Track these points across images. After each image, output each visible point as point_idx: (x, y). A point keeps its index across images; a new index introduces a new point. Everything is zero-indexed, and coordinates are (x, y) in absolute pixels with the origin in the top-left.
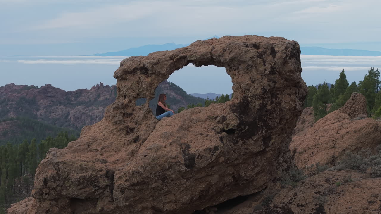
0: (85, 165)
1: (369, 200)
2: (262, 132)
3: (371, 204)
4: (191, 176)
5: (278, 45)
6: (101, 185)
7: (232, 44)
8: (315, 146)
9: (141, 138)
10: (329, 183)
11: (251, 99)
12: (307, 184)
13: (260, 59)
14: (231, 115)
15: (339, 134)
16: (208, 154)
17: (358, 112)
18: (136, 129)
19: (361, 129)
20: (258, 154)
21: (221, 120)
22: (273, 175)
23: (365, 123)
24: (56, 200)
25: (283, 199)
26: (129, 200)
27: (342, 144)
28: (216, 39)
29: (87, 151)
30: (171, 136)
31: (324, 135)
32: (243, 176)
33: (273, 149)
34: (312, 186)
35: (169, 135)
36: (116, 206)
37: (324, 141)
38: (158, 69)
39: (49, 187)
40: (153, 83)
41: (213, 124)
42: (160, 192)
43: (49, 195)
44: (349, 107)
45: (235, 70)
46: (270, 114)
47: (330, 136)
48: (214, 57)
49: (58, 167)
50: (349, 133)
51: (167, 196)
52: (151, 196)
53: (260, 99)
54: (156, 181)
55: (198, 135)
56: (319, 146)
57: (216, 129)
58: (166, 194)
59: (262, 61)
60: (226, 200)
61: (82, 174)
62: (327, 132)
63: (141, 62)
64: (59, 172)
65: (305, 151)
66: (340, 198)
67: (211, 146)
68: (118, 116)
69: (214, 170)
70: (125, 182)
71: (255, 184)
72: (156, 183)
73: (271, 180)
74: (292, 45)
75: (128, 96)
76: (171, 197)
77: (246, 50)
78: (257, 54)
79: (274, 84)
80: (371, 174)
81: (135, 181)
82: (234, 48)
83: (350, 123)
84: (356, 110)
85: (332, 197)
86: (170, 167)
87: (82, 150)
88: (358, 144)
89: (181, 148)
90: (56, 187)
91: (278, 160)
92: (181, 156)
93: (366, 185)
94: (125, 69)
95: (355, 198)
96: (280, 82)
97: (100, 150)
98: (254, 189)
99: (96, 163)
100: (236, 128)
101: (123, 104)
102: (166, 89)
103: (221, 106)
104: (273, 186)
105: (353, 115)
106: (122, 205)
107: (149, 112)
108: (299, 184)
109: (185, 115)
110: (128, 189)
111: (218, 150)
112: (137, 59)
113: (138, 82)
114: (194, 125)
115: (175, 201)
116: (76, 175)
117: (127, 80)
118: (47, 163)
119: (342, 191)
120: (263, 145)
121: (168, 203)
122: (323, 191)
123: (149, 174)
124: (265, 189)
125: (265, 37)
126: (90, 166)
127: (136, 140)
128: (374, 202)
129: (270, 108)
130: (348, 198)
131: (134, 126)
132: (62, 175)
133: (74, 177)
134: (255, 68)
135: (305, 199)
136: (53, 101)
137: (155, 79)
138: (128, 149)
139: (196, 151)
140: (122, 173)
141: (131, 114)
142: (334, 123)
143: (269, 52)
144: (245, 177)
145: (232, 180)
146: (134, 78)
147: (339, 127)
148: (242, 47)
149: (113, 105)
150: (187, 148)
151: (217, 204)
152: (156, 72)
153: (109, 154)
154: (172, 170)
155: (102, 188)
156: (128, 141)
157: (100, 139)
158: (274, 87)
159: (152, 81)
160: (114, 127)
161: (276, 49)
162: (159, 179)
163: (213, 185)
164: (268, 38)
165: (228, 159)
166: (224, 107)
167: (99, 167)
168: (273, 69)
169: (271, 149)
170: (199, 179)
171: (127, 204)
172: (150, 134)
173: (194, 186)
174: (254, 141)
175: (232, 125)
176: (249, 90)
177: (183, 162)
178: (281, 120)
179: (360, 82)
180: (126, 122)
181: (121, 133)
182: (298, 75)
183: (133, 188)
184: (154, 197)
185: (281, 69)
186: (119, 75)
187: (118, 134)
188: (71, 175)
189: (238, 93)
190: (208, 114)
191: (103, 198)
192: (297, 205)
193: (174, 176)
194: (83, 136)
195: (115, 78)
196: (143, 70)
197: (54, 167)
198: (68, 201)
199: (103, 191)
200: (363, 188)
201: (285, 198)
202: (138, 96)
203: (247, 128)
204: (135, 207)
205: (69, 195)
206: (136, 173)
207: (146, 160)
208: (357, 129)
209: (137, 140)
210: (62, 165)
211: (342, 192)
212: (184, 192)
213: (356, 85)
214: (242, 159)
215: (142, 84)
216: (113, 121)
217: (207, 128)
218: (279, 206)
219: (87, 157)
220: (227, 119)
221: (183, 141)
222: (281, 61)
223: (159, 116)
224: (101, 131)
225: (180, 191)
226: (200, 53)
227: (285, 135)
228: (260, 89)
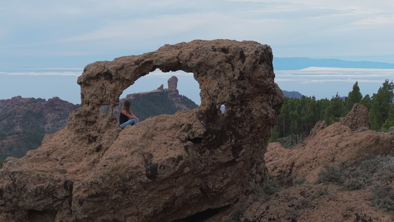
0: (43, 176)
1: (344, 214)
2: (231, 141)
3: (346, 218)
4: (154, 187)
5: (247, 49)
6: (59, 197)
7: (199, 49)
8: (314, 159)
9: (103, 147)
10: (304, 196)
11: (219, 106)
12: (281, 197)
13: (228, 64)
14: (197, 123)
15: (338, 147)
16: (172, 164)
17: (360, 124)
18: (99, 137)
19: (361, 142)
20: (228, 165)
21: (187, 128)
22: (245, 187)
23: (366, 135)
24: (13, 212)
25: (254, 213)
26: (89, 212)
27: (342, 158)
28: (185, 43)
29: (46, 160)
30: (133, 145)
31: (323, 148)
32: (212, 188)
33: (243, 159)
34: (286, 199)
35: (132, 144)
36: (75, 218)
37: (323, 155)
38: (122, 74)
39: (5, 199)
40: (117, 90)
41: (178, 132)
42: (121, 204)
43: (5, 207)
44: (351, 119)
45: (203, 76)
46: (240, 121)
47: (329, 150)
48: (181, 62)
49: (14, 177)
50: (349, 145)
51: (129, 209)
52: (112, 208)
53: (229, 107)
54: (116, 193)
55: (162, 143)
56: (318, 160)
57: (181, 138)
58: (127, 206)
59: (231, 66)
60: (194, 213)
61: (40, 185)
62: (326, 144)
63: (105, 68)
64: (15, 183)
65: (304, 165)
66: (314, 212)
67: (175, 155)
68: (80, 124)
69: (180, 181)
70: (83, 193)
71: (225, 196)
72: (116, 195)
73: (243, 192)
74: (263, 49)
75: (91, 103)
76: (133, 210)
77: (214, 54)
78: (225, 59)
79: (243, 90)
80: (349, 186)
81: (93, 192)
82: (202, 52)
83: (350, 135)
84: (358, 122)
85: (306, 210)
86: (131, 178)
87: (41, 160)
88: (358, 157)
89: (143, 158)
90: (12, 198)
91: (251, 172)
92: (143, 166)
93: (342, 198)
94: (88, 74)
95: (329, 211)
96: (250, 89)
97: (59, 160)
98: (225, 202)
99: (55, 173)
100: (202, 137)
101: (85, 111)
102: (178, 102)
103: (188, 113)
104: (245, 199)
105: (354, 127)
106: (80, 218)
107: (113, 119)
108: (273, 196)
109: (150, 123)
110: (87, 201)
111: (182, 159)
112: (101, 64)
113: (102, 89)
114: (159, 133)
115: (137, 214)
116: (32, 185)
117: (90, 86)
118: (3, 173)
119: (317, 204)
120: (232, 154)
121: (130, 215)
122: (297, 204)
123: (108, 185)
124: (235, 202)
125: (237, 41)
126: (48, 176)
127: (98, 149)
128: (349, 216)
129: (240, 116)
130: (322, 211)
131: (97, 134)
132: (18, 185)
133: (31, 187)
134: (223, 73)
135: (277, 213)
136: (60, 115)
137: (120, 86)
138: (90, 159)
139: (159, 160)
140: (80, 184)
141: (94, 122)
142: (334, 136)
143: (238, 56)
144: (214, 189)
145: (199, 192)
146: (97, 85)
147: (339, 139)
148: (210, 51)
149: (75, 113)
150: (149, 158)
151: (185, 217)
152: (120, 77)
153: (70, 164)
154: (133, 181)
155: (60, 200)
156: (90, 150)
157: (60, 148)
158: (244, 93)
159: (116, 87)
160: (76, 136)
161: (246, 53)
162: (119, 190)
163: (178, 197)
164: (240, 42)
165: (194, 170)
166: (191, 114)
167: (58, 177)
168: (243, 74)
169: (242, 160)
170: (162, 190)
171: (86, 216)
172: (113, 142)
173: (157, 198)
174: (222, 150)
175: (197, 133)
176: (217, 97)
177: (145, 172)
178: (252, 128)
179: (374, 94)
180: (88, 130)
181: (83, 141)
182: (269, 81)
183: (91, 199)
184: (115, 209)
185: (251, 75)
186: (82, 81)
187: (80, 142)
188: (27, 186)
189: (205, 100)
190: (173, 122)
191: (62, 211)
192: (269, 219)
193: (135, 187)
194: (44, 145)
195: (78, 84)
196: (107, 76)
197: (10, 177)
198: (25, 213)
199: (62, 203)
200: (339, 201)
201: (257, 211)
202: (102, 103)
203: (214, 136)
204: (95, 219)
205: (26, 207)
206: (95, 183)
207: (106, 170)
208: (356, 142)
209: (100, 149)
210: (18, 175)
211: (317, 206)
212: (147, 204)
213: (370, 98)
214: (210, 169)
215: (105, 90)
216: (75, 129)
217: (172, 137)
218: (250, 220)
219: (46, 167)
220: (192, 127)
221: (145, 151)
222: (250, 66)
223: (123, 124)
224: (62, 139)
225: (142, 203)
226: (166, 58)
227: (257, 145)
228: (228, 96)
